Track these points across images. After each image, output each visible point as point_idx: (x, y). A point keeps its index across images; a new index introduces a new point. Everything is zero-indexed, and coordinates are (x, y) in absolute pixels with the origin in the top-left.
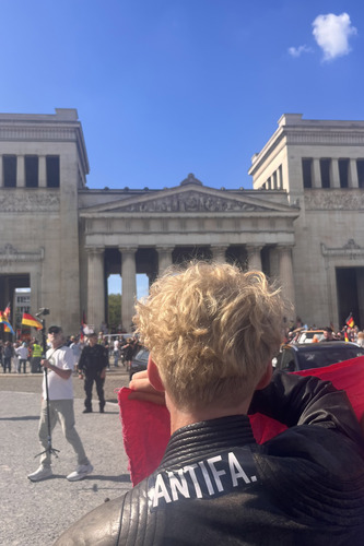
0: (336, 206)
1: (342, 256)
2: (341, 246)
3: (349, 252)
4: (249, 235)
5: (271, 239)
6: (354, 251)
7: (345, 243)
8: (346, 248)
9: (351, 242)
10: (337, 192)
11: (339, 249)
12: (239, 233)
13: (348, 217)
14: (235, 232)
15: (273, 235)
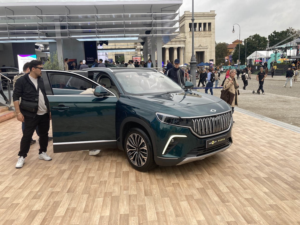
0: (197, 36)
1: (198, 49)
2: (197, 46)
3: (199, 48)
4: (174, 45)
5: (179, 46)
6: (201, 48)
7: (199, 45)
8: (199, 47)
9: (200, 45)
10: (197, 32)
11: (197, 47)
12: (172, 44)
13: (200, 38)
14: (171, 44)
15: (180, 45)
